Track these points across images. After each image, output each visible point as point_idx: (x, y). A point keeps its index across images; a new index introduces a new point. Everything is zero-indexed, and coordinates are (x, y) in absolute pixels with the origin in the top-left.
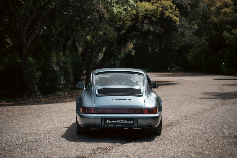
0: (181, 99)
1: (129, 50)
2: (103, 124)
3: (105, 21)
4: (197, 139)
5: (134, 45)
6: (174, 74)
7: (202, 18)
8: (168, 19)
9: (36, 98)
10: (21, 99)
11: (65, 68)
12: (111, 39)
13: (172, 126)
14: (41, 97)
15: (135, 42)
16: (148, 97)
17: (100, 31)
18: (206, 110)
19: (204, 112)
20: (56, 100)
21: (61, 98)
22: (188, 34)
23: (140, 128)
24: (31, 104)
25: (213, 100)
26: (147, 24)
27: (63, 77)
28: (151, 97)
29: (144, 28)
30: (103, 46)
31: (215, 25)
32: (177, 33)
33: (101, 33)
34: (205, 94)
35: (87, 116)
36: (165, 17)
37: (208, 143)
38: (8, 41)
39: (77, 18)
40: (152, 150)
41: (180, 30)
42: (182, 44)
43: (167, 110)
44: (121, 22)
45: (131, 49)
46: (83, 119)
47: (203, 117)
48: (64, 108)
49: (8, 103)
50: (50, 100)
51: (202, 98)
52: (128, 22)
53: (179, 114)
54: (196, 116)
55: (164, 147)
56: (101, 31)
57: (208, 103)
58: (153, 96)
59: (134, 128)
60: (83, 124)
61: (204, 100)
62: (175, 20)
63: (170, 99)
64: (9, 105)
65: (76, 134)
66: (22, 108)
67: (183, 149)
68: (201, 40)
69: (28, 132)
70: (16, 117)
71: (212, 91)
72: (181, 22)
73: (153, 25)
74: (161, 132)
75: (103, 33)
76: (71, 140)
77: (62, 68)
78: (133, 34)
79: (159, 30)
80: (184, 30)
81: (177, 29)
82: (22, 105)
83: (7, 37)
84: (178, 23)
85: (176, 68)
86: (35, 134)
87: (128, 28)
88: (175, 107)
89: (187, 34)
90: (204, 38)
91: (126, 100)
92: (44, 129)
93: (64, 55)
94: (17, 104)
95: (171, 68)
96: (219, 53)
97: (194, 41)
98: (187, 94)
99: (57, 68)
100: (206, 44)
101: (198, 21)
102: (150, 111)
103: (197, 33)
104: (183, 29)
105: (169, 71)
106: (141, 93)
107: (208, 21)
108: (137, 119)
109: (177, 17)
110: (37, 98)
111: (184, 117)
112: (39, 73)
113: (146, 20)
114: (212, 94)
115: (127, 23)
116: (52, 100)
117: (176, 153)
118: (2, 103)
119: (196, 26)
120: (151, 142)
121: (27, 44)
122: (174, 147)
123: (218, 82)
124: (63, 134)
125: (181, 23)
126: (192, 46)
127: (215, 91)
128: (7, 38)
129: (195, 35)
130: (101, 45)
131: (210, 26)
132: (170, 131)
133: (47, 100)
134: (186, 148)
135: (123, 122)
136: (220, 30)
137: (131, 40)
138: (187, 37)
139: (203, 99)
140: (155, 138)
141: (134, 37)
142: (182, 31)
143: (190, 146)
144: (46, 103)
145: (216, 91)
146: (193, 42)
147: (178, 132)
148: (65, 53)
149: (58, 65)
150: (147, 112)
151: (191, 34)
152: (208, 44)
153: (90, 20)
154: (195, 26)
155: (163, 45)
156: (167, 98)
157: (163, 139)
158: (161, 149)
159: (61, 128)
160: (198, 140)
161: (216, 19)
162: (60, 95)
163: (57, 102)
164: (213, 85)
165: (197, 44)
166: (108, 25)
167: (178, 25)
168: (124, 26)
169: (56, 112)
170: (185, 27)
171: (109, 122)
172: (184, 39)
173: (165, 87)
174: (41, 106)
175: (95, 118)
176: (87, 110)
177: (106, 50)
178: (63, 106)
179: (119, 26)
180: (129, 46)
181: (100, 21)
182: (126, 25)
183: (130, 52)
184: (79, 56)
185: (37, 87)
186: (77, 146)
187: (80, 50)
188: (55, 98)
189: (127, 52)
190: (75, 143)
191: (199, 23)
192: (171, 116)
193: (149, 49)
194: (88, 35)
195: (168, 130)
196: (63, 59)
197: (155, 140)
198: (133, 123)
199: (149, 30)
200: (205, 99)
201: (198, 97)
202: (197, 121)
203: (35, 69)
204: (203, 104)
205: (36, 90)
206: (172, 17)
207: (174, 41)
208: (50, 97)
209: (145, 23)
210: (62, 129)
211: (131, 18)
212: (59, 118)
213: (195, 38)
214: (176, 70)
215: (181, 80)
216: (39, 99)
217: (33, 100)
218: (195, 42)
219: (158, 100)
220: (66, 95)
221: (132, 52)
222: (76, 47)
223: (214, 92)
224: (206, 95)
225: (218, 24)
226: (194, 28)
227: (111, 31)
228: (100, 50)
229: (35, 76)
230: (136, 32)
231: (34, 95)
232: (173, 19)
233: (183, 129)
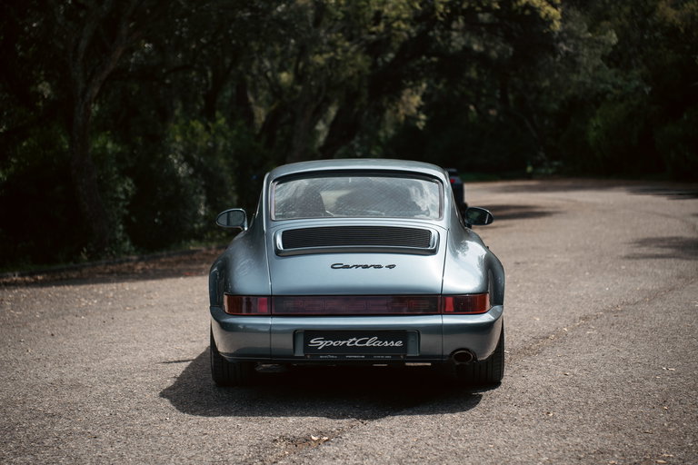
0: (567, 260)
1: (409, 114)
2: (300, 353)
3: (331, 24)
4: (629, 401)
5: (424, 97)
6: (546, 183)
7: (632, 12)
8: (527, 12)
9: (117, 260)
10: (72, 264)
11: (211, 169)
12: (351, 78)
13: (539, 353)
14: (135, 258)
15: (427, 88)
16: (455, 255)
17: (316, 53)
18: (653, 296)
19: (643, 301)
20: (179, 266)
21: (195, 260)
22: (589, 59)
23: (429, 364)
24: (96, 282)
25: (673, 261)
26: (463, 31)
27: (203, 197)
28: (465, 255)
29: (453, 44)
30: (328, 102)
31: (672, 31)
32: (555, 56)
33: (320, 60)
34: (644, 242)
35: (245, 325)
36: (518, 7)
37: (668, 416)
38: (44, 89)
39: (244, 12)
40: (467, 445)
41: (565, 48)
42: (570, 92)
43: (522, 297)
44: (382, 27)
45: (414, 111)
46: (230, 334)
47: (642, 318)
48: (196, 293)
49: (27, 279)
50: (160, 268)
51: (633, 258)
52: (403, 26)
53: (564, 309)
54: (618, 314)
55: (512, 434)
56: (321, 53)
57: (656, 270)
58: (474, 251)
59: (408, 364)
60: (232, 351)
61: (641, 262)
62: (547, 15)
63: (533, 262)
64: (27, 285)
65: (213, 383)
66: (63, 294)
67: (579, 440)
68: (629, 80)
69: (52, 376)
70: (33, 326)
71: (665, 235)
72: (565, 23)
73: (480, 34)
74: (501, 375)
75: (326, 60)
76: (191, 407)
77: (199, 170)
78: (418, 62)
79: (499, 49)
80: (576, 47)
81: (555, 44)
82: (68, 284)
83: (42, 78)
84: (557, 26)
85: (551, 167)
86: (76, 386)
87: (404, 45)
88: (548, 286)
89: (585, 60)
90: (636, 72)
91: (379, 267)
92: (109, 367)
93: (207, 128)
94: (56, 280)
95: (537, 165)
96: (685, 117)
97: (607, 83)
98: (588, 242)
99: (182, 170)
100: (644, 92)
101: (620, 20)
102: (464, 303)
103: (615, 59)
104: (572, 46)
105: (529, 177)
106: (431, 244)
107: (650, 21)
108: (417, 331)
109: (555, 6)
110: (121, 262)
111: (580, 318)
112: (128, 185)
113: (457, 20)
114: (666, 244)
115: (399, 29)
116: (165, 267)
117: (555, 455)
118: (7, 277)
119: (614, 35)
120: (466, 414)
121: (88, 95)
122: (547, 434)
123: (682, 205)
124: (170, 383)
125: (566, 27)
126: (599, 98)
127: (674, 235)
128: (41, 82)
129: (610, 67)
130: (321, 99)
131: (657, 34)
132: (534, 372)
133: (152, 266)
134: (590, 437)
135: (367, 344)
136: (688, 47)
137: (414, 80)
138: (585, 68)
139: (637, 258)
140: (481, 396)
141: (421, 74)
142: (571, 50)
143: (606, 427)
144: (145, 276)
145: (679, 234)
146: (602, 86)
147: (559, 374)
148: (210, 124)
149: (188, 159)
150: (452, 310)
151: (598, 62)
152: (651, 93)
153: (285, 18)
154: (611, 37)
155: (511, 97)
156: (526, 259)
157: (510, 399)
158: (499, 442)
159: (169, 362)
160: (632, 405)
161: (676, 15)
162: (193, 252)
163: (178, 274)
164: (667, 216)
165: (615, 91)
166: (340, 35)
167: (557, 33)
168: (389, 39)
169: (166, 305)
170: (578, 38)
171: (322, 344)
172: (575, 78)
173: (518, 223)
174: (127, 286)
175: (272, 331)
176: (242, 304)
177: (339, 113)
178: (195, 285)
179: (374, 37)
180: (408, 102)
181: (317, 23)
182: (398, 33)
183: (411, 119)
184: (257, 132)
185: (121, 227)
186: (205, 431)
187: (261, 114)
188: (178, 262)
189: (403, 118)
190: (203, 419)
191: (622, 27)
192: (538, 316)
193: (471, 111)
194: (282, 69)
195: (526, 368)
196: (204, 141)
197: (482, 404)
198: (404, 348)
199: (467, 49)
200: (645, 260)
201: (623, 254)
202: (625, 334)
203: (116, 173)
204: (640, 274)
205: (119, 235)
206: (539, 9)
207: (547, 83)
208: (162, 256)
209: (456, 30)
210: (169, 367)
211: (412, 11)
212: (173, 326)
213: (609, 73)
214: (550, 171)
215: (568, 200)
216: (126, 265)
217: (105, 269)
218: (610, 87)
219: (492, 269)
220: (212, 252)
221: (419, 120)
222: (248, 105)
223: (670, 235)
224: (646, 246)
225: (682, 30)
226: (606, 43)
227: (349, 54)
228: (319, 113)
229: (115, 192)
230: (429, 57)
231: (111, 252)
232: (543, 14)
233: (577, 363)
